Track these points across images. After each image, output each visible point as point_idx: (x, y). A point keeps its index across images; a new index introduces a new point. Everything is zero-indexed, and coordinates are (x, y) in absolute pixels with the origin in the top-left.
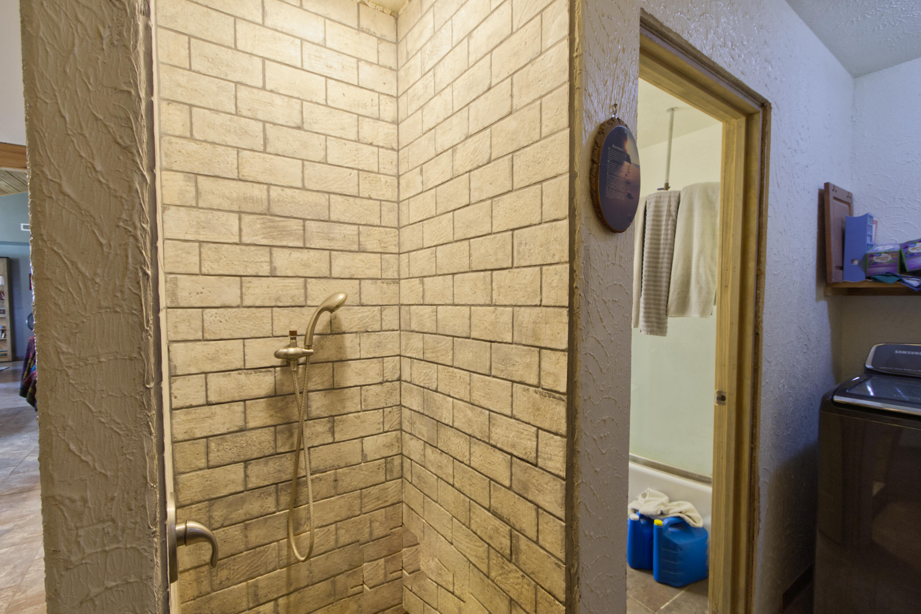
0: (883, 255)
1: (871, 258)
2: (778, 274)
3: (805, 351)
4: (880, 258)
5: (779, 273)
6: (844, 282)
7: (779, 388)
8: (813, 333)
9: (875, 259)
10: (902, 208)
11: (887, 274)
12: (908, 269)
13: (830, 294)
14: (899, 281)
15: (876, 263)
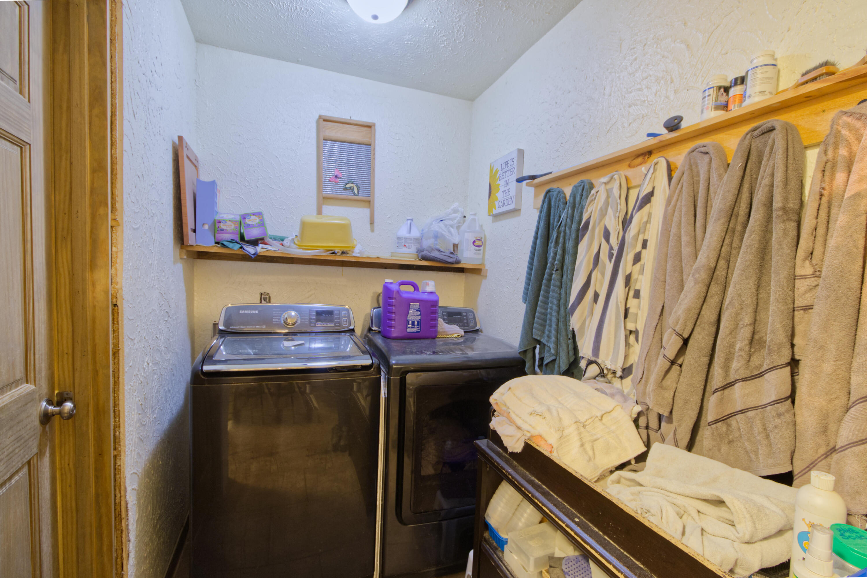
0: (229, 223)
1: (219, 224)
2: (138, 229)
3: (166, 319)
4: (225, 225)
5: (139, 227)
6: (197, 245)
7: (144, 369)
8: (172, 299)
9: (222, 226)
10: (237, 183)
11: (232, 241)
12: (246, 239)
13: (185, 257)
14: (241, 248)
15: (222, 230)
